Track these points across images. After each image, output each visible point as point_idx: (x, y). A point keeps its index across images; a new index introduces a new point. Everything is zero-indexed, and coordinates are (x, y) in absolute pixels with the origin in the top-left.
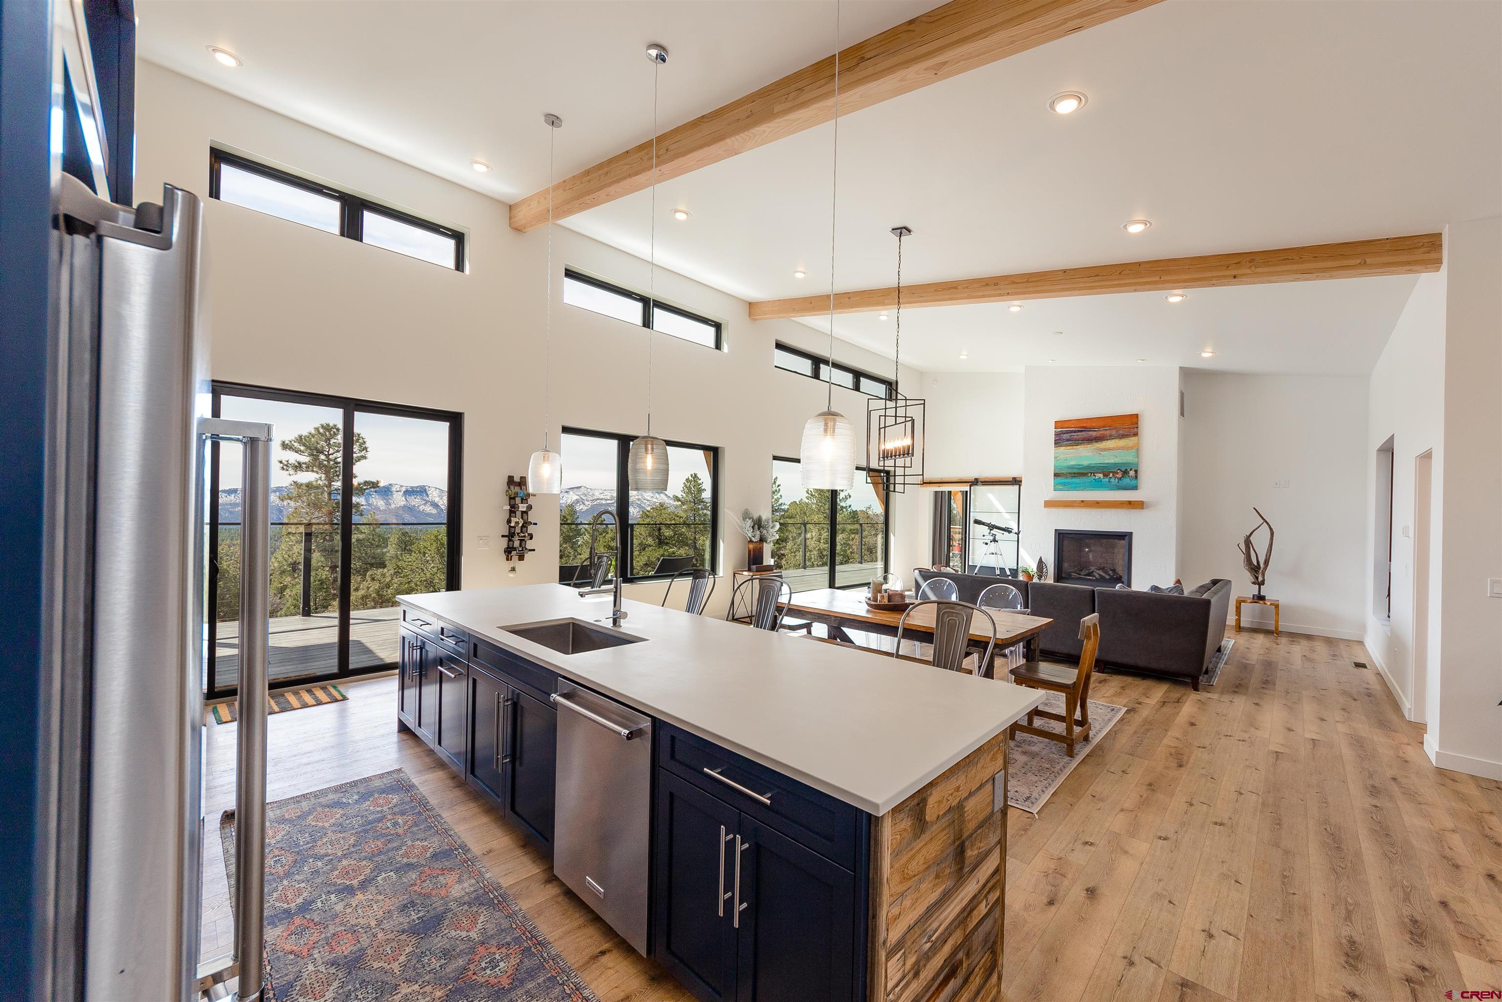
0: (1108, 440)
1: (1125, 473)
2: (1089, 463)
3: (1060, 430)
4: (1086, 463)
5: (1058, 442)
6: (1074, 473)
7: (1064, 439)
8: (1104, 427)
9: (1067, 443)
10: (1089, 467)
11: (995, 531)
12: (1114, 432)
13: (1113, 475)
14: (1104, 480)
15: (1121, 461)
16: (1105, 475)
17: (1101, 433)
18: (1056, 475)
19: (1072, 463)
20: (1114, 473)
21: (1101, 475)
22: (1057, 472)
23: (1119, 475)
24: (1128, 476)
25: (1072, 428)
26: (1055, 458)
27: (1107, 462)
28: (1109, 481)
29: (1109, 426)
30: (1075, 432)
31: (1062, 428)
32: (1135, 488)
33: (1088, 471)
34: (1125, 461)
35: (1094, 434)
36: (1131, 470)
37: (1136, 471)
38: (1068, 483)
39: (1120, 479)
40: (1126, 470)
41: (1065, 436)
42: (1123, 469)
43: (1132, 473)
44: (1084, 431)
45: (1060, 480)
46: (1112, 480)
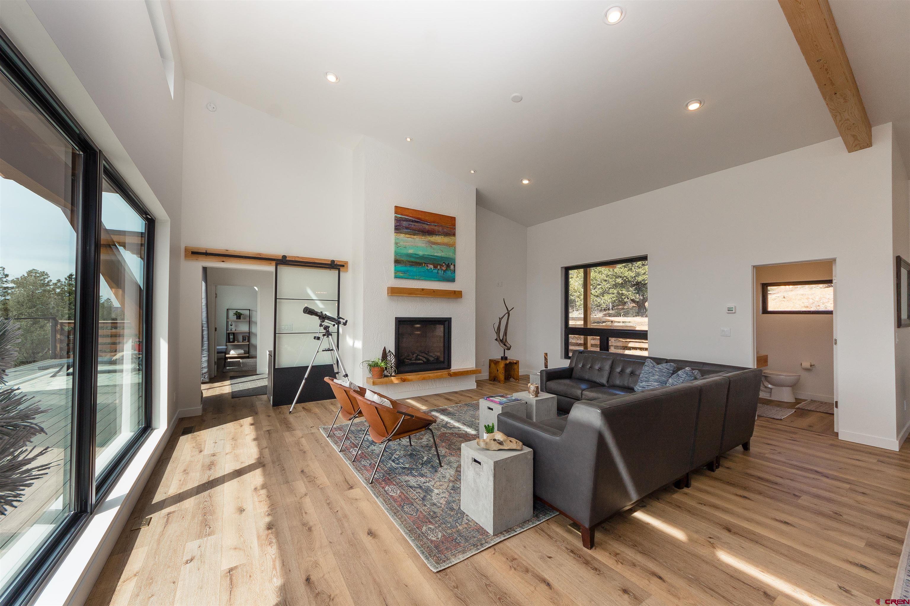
0: (436, 235)
1: (448, 266)
2: (423, 253)
3: (400, 216)
4: (421, 253)
5: (398, 228)
6: (412, 262)
7: (403, 227)
8: (434, 222)
9: (406, 230)
10: (423, 257)
11: (327, 323)
12: (440, 229)
13: (440, 268)
14: (434, 271)
15: (445, 256)
16: (435, 267)
17: (432, 227)
18: (397, 262)
19: (411, 251)
20: (441, 266)
21: (432, 266)
22: (398, 258)
23: (444, 268)
24: (450, 270)
25: (410, 217)
26: (396, 244)
27: (436, 254)
28: (438, 273)
29: (437, 223)
30: (413, 221)
31: (402, 215)
32: (453, 280)
33: (423, 261)
34: (447, 256)
35: (427, 227)
36: (452, 264)
37: (454, 266)
38: (407, 271)
39: (445, 271)
40: (449, 264)
41: (405, 224)
42: (447, 263)
43: (452, 267)
44: (419, 222)
45: (401, 268)
46: (440, 272)
